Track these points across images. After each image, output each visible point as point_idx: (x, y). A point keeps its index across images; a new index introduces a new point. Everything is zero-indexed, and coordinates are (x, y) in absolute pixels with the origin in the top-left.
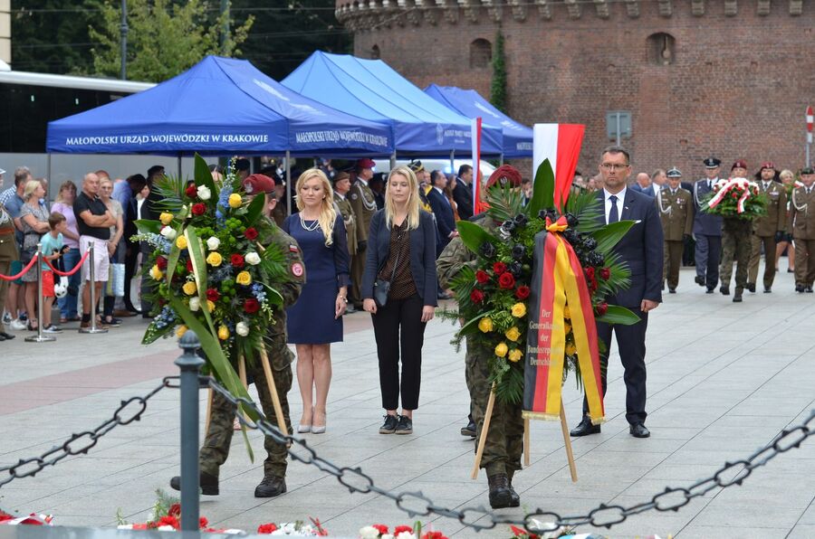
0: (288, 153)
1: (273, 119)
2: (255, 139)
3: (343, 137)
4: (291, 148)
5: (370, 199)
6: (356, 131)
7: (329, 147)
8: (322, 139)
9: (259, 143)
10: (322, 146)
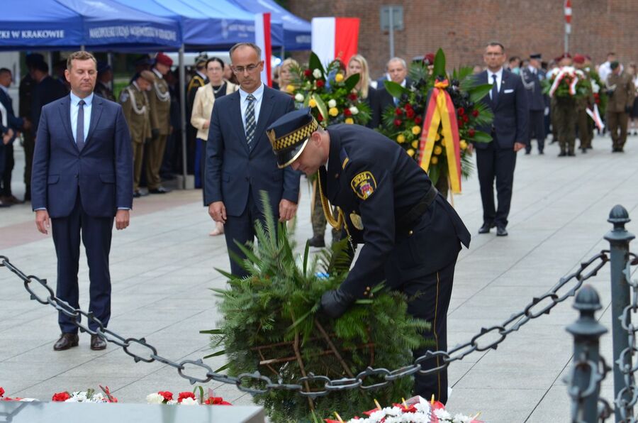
0: (83, 48)
1: (69, 16)
2: (51, 34)
3: (133, 32)
4: (85, 43)
5: (164, 90)
6: (147, 26)
7: (119, 41)
8: (112, 34)
9: (56, 39)
10: (112, 41)
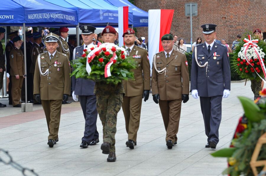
0: (24, 24)
1: (18, 7)
2: (7, 17)
3: (52, 16)
4: (26, 22)
5: (66, 47)
6: (59, 13)
7: (44, 21)
8: (41, 17)
9: (9, 19)
10: (40, 21)
